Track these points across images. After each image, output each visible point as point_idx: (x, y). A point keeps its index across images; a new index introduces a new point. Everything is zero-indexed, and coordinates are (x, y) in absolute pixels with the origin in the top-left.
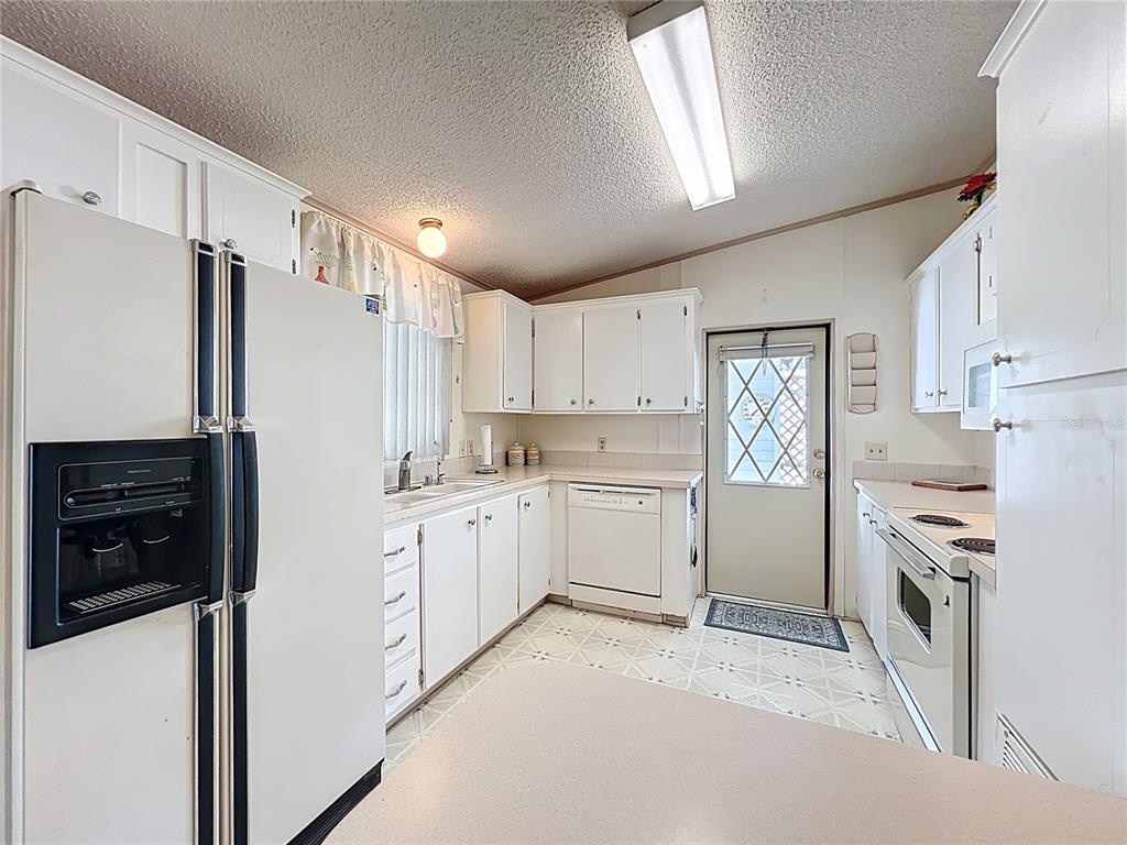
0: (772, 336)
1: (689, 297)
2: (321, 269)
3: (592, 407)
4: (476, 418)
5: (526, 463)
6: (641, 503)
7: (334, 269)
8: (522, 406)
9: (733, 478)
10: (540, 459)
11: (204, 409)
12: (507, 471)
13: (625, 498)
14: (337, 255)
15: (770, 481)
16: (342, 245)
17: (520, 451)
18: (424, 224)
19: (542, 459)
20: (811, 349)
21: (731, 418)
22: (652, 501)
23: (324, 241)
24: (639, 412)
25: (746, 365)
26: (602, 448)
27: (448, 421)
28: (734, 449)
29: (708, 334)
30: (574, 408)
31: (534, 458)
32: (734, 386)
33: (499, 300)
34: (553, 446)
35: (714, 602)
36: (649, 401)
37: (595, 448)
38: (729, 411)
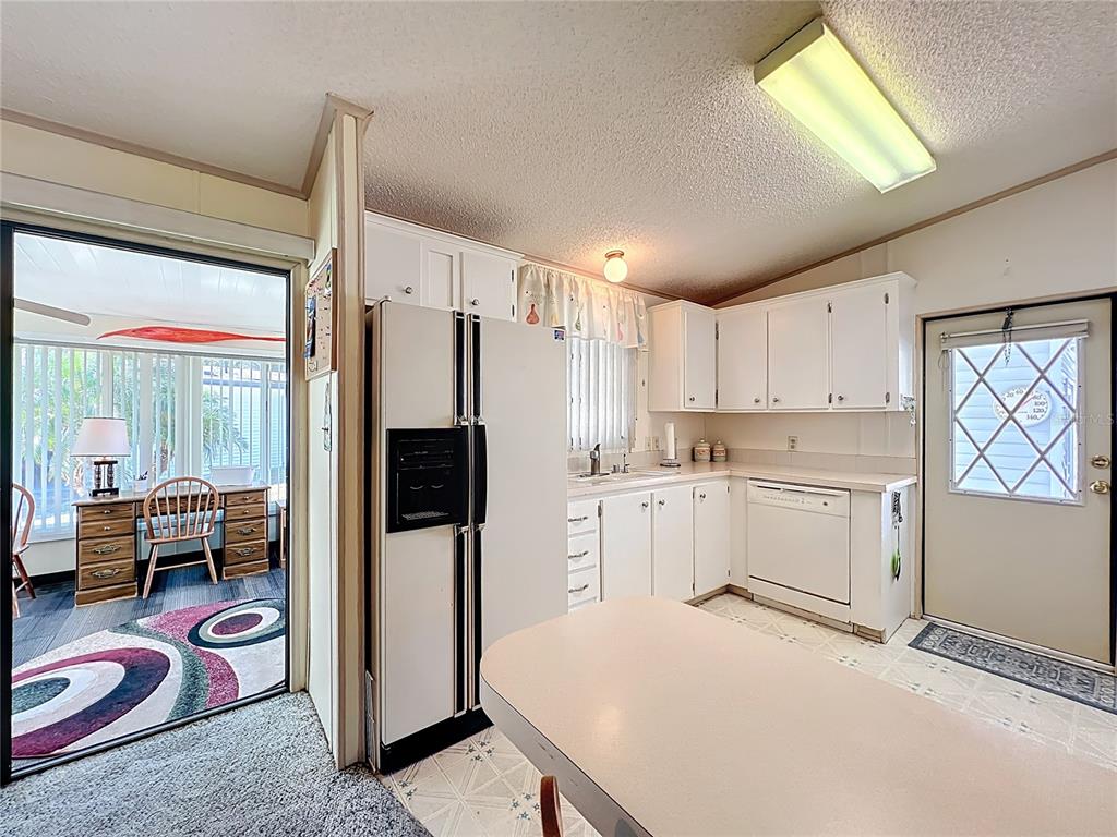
0: (1018, 316)
1: (892, 283)
2: (533, 306)
3: (778, 406)
4: (660, 417)
5: (712, 460)
6: (825, 504)
7: (542, 305)
8: (704, 404)
9: (962, 486)
10: (727, 456)
11: (460, 413)
12: (694, 466)
13: (808, 499)
14: (544, 294)
15: (1017, 492)
16: (548, 286)
17: (704, 448)
18: (609, 256)
19: (728, 456)
20: (1086, 327)
21: (959, 416)
22: (839, 504)
23: (535, 285)
24: (830, 410)
25: (981, 353)
26: (793, 447)
27: (633, 419)
28: (963, 452)
29: (925, 321)
30: (758, 406)
31: (720, 455)
32: (962, 378)
33: (681, 309)
34: (741, 444)
35: (931, 627)
36: (841, 398)
37: (784, 446)
38: (956, 407)
